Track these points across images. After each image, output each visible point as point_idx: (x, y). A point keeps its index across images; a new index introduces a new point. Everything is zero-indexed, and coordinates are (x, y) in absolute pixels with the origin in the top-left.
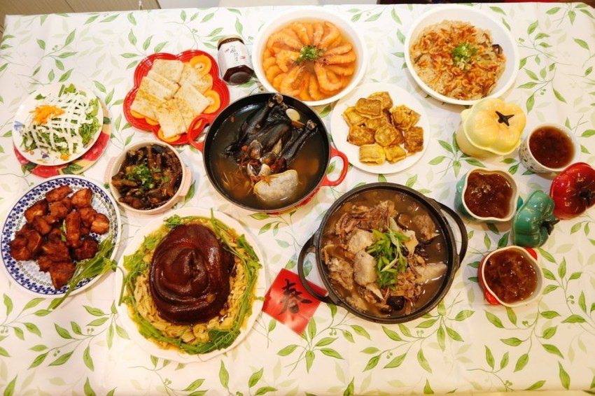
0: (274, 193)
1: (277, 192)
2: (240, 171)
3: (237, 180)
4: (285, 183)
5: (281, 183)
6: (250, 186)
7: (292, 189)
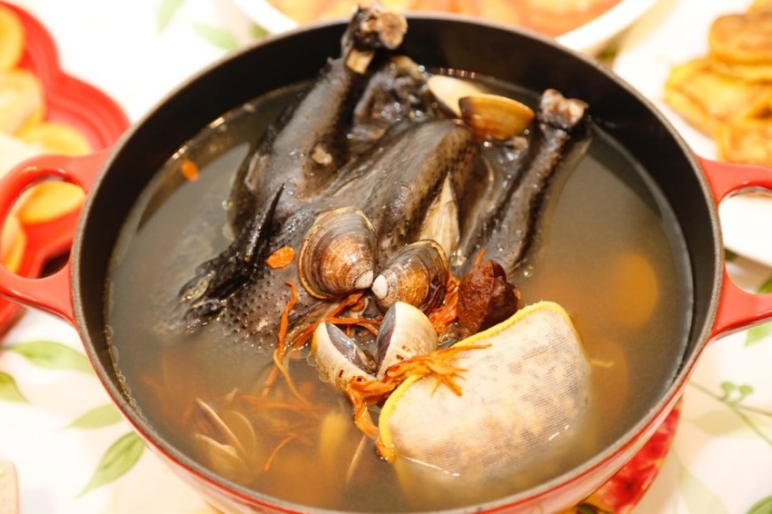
0: (493, 425)
1: (503, 415)
2: (280, 378)
3: (277, 423)
4: (530, 365)
5: (516, 369)
6: (354, 432)
7: (574, 390)
